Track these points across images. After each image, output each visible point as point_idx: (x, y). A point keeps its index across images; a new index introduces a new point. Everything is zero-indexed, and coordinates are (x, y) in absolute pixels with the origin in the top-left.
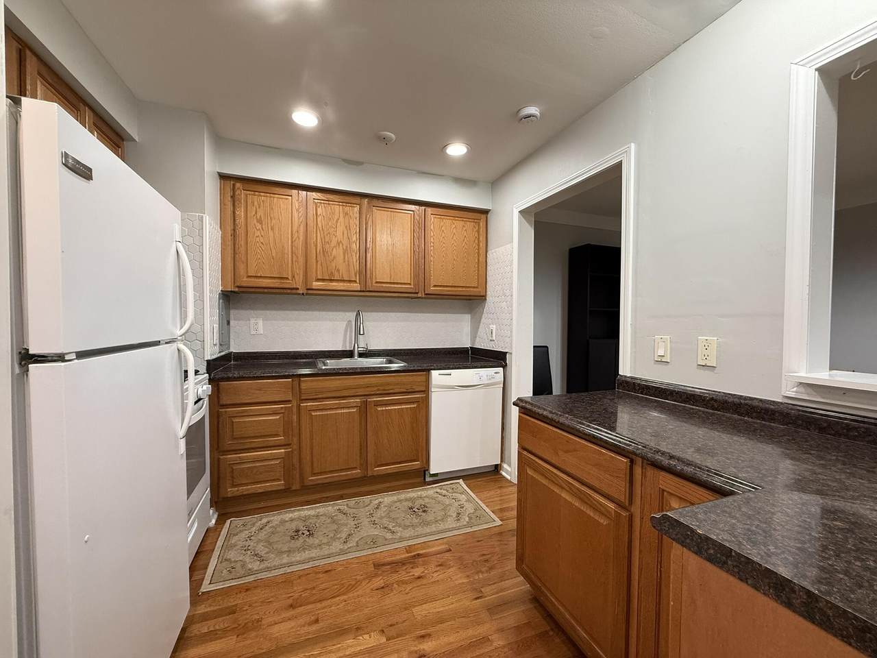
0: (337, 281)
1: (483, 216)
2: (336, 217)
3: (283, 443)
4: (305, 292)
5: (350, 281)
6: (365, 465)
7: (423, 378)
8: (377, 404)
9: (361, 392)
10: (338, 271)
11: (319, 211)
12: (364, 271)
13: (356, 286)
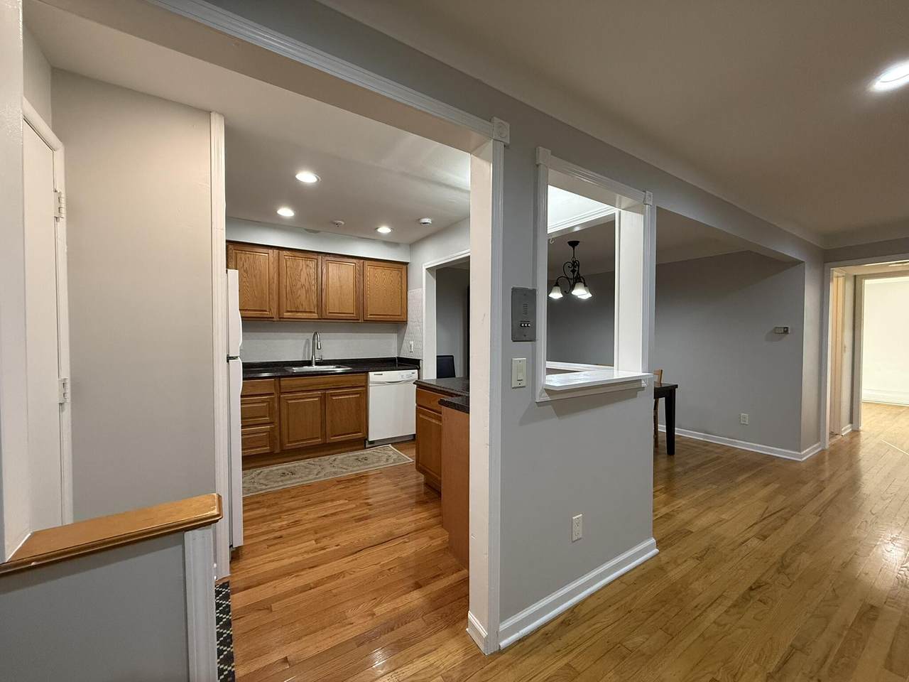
0: (301, 312)
1: (405, 267)
2: (300, 268)
3: (269, 421)
4: (278, 319)
5: (311, 312)
6: (324, 435)
7: (363, 378)
8: (332, 395)
9: (321, 387)
10: (302, 305)
11: (288, 263)
12: (320, 305)
13: (315, 316)
